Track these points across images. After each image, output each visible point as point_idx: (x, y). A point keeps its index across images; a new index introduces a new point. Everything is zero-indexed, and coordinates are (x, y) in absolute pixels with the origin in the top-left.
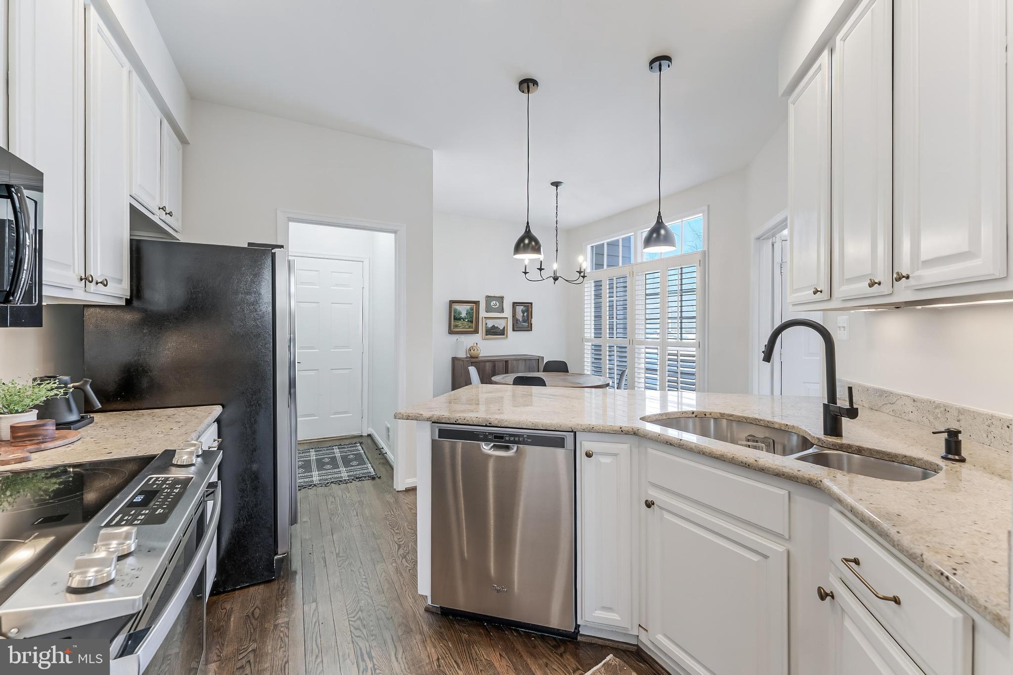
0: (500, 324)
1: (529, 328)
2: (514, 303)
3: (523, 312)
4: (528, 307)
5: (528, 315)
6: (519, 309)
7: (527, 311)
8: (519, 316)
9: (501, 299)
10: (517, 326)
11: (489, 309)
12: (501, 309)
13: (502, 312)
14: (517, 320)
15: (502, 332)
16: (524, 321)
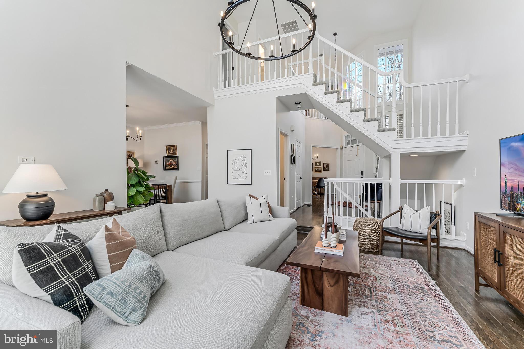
0: (320, 169)
1: (329, 170)
2: (324, 163)
3: (327, 165)
4: (328, 164)
5: (328, 167)
6: (325, 165)
7: (328, 165)
8: (325, 166)
9: (320, 163)
10: (325, 169)
11: (316, 165)
12: (320, 165)
13: (320, 166)
14: (325, 168)
15: (320, 171)
16: (327, 168)
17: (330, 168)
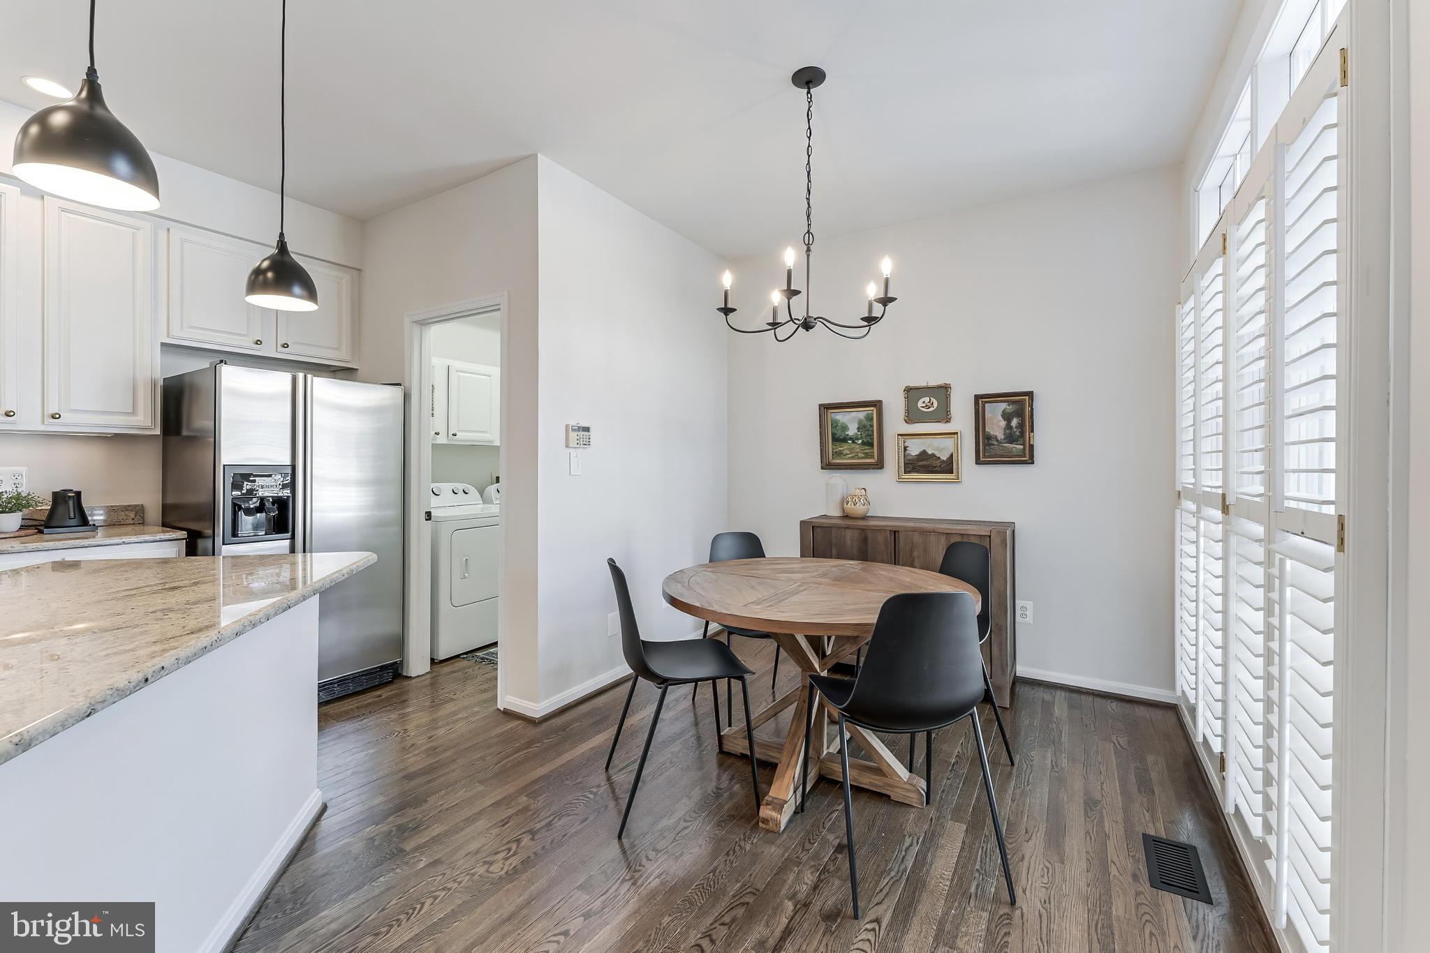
0: (941, 449)
1: (1027, 457)
2: (977, 398)
3: (1007, 417)
4: (1021, 405)
5: (1021, 426)
6: (995, 412)
7: (1020, 413)
8: (996, 426)
9: (943, 392)
10: (988, 452)
11: (912, 415)
12: (944, 415)
13: (948, 420)
14: (988, 438)
15: (947, 467)
16: (1010, 438)
17: (1044, 437)
